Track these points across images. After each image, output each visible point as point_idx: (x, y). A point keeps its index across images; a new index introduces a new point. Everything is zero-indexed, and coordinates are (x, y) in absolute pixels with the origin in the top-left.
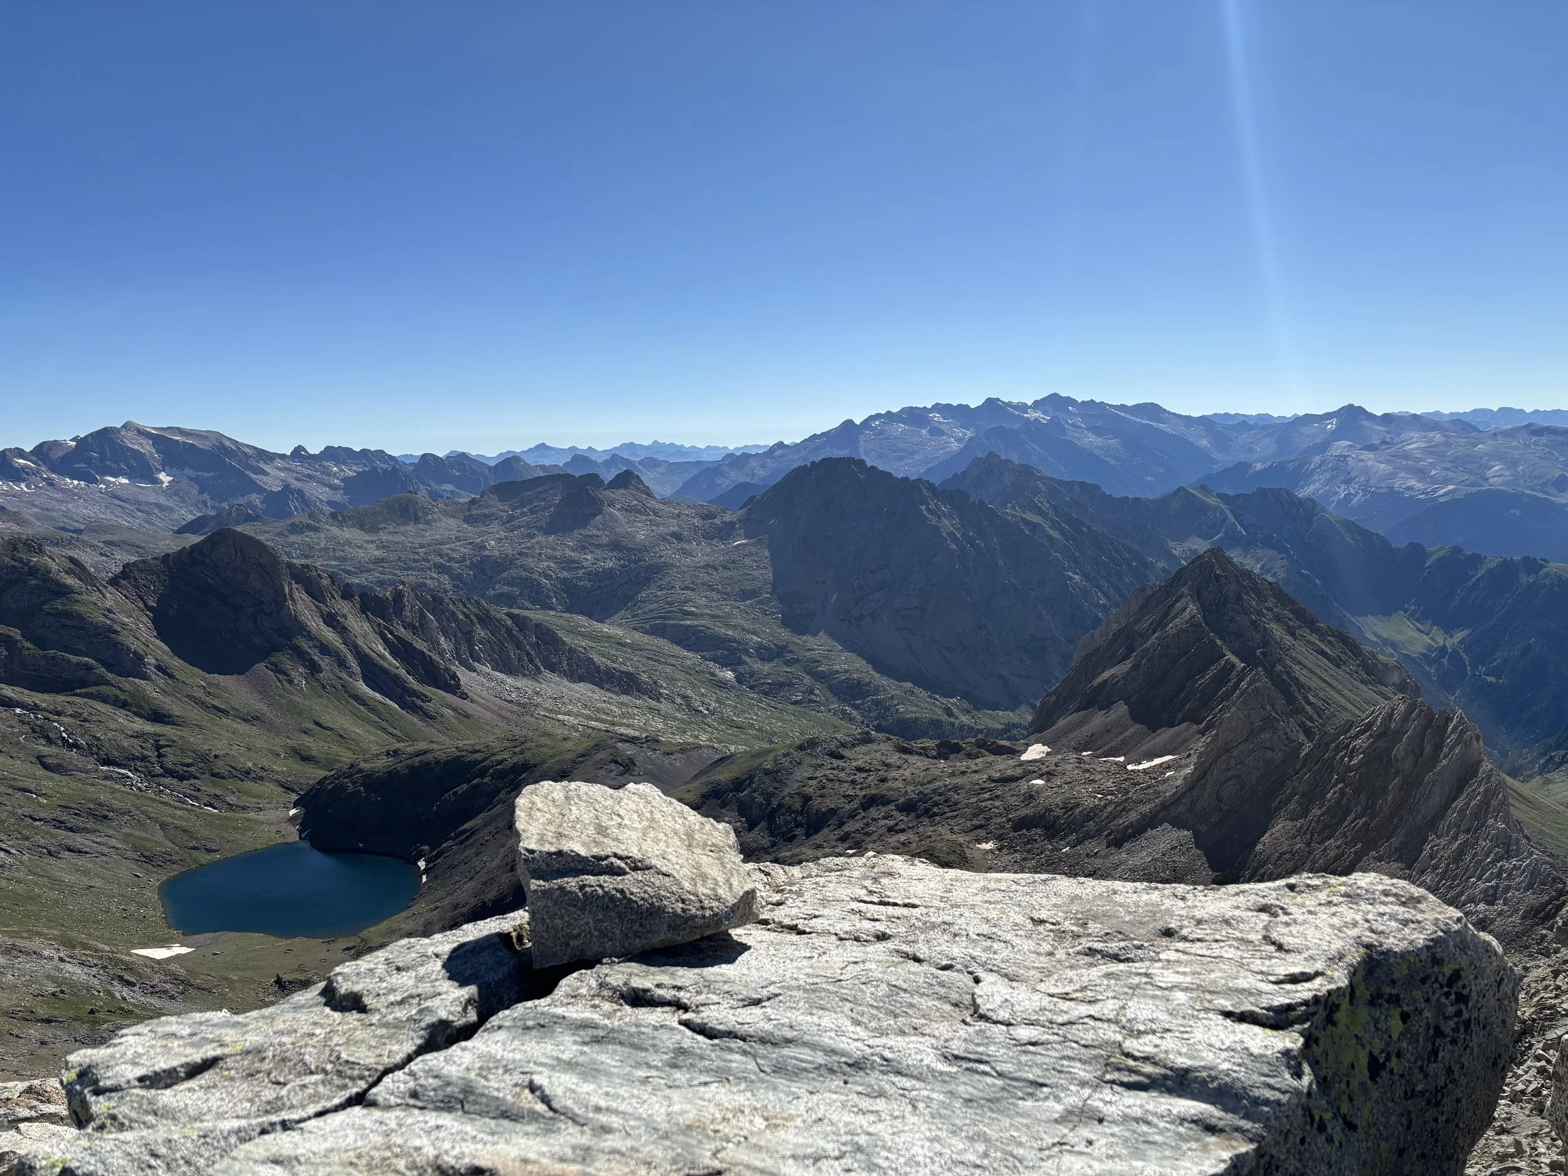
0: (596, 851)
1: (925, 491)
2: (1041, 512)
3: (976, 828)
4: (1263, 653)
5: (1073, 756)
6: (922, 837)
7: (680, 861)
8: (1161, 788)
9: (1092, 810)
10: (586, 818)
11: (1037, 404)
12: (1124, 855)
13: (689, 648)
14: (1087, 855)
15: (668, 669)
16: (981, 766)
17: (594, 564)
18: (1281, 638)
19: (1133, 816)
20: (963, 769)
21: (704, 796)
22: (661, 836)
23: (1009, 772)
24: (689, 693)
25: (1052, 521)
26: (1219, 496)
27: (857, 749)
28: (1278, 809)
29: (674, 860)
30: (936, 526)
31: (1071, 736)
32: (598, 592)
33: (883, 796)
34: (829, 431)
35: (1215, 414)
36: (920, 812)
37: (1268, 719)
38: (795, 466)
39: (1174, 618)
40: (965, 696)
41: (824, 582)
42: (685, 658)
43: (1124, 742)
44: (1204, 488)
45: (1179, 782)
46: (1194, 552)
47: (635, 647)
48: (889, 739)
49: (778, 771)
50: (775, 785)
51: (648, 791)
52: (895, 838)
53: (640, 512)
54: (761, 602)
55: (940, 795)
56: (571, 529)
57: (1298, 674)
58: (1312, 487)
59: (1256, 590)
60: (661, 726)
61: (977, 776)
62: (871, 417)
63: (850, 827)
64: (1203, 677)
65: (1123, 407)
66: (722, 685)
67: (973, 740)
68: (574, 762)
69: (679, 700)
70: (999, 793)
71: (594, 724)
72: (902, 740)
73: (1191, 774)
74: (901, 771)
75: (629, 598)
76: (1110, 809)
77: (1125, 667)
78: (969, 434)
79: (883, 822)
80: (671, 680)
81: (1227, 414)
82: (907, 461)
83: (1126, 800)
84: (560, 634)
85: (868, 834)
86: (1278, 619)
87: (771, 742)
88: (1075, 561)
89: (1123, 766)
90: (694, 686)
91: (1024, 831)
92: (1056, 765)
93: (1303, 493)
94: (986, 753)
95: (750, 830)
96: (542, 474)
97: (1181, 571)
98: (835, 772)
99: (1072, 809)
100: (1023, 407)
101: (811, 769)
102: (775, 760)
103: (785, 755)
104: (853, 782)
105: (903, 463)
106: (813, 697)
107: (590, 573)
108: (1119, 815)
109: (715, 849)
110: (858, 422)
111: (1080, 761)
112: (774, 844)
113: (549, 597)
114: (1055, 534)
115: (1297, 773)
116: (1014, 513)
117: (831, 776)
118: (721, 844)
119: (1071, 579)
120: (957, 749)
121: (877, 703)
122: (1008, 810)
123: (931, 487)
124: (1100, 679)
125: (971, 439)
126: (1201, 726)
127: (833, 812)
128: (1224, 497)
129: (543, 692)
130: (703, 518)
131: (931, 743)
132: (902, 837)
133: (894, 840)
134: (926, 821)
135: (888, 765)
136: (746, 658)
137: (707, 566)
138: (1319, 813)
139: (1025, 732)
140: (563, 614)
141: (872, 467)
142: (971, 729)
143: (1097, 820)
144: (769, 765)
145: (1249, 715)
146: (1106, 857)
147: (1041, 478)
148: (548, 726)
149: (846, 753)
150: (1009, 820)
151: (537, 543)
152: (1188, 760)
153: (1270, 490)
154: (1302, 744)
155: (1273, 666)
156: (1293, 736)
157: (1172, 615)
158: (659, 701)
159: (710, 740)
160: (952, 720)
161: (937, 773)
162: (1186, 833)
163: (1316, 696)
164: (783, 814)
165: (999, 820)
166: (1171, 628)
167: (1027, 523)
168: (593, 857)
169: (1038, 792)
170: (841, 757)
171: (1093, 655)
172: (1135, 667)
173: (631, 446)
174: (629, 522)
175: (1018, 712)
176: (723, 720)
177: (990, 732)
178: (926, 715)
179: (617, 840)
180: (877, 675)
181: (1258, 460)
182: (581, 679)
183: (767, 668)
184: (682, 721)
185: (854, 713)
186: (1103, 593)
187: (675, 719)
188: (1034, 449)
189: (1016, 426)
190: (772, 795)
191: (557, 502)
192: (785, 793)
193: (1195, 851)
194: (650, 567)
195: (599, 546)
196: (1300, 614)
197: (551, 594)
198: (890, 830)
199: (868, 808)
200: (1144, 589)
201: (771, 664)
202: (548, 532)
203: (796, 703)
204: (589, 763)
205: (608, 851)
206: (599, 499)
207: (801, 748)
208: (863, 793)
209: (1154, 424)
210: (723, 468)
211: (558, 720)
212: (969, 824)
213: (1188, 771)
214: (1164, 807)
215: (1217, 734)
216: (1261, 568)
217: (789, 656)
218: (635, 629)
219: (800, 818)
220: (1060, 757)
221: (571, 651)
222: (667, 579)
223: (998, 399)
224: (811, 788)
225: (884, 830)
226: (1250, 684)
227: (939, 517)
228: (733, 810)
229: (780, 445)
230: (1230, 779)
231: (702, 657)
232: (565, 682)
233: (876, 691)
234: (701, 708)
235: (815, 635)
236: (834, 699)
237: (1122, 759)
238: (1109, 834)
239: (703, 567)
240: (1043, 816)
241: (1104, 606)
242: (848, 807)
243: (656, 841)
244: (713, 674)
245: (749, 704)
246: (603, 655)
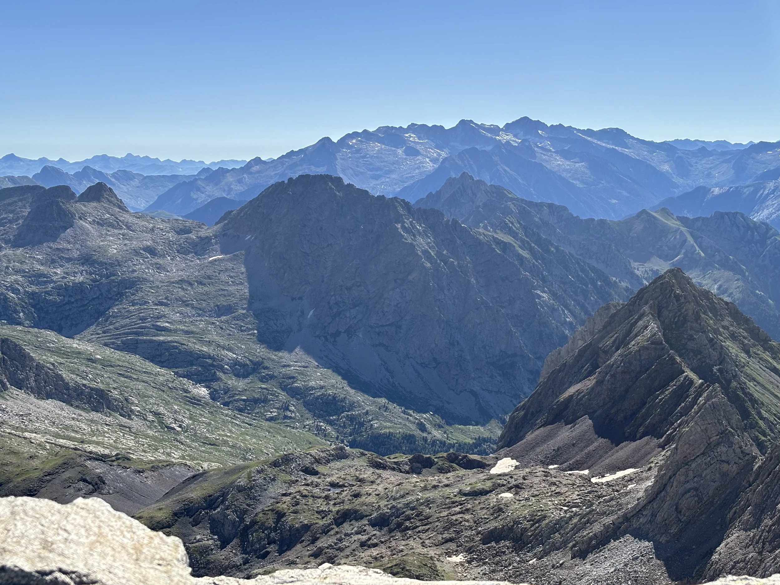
0: (41, 566)
1: (401, 211)
2: (511, 232)
3: (447, 541)
4: (720, 370)
5: (539, 470)
6: (394, 551)
7: (127, 575)
8: (623, 500)
9: (558, 522)
10: (32, 534)
11: (508, 127)
12: (588, 566)
13: (161, 364)
14: (553, 567)
15: (140, 386)
16: (452, 480)
17: (63, 278)
18: (737, 355)
19: (597, 528)
20: (435, 483)
21: (175, 514)
22: (109, 550)
23: (479, 486)
24: (162, 410)
25: (522, 241)
26: (679, 219)
27: (332, 464)
28: (733, 520)
29: (120, 574)
30: (411, 244)
31: (538, 450)
32: (67, 307)
33: (356, 511)
34: (307, 148)
35: (677, 141)
36: (392, 526)
37: (723, 433)
38: (272, 182)
39: (636, 336)
40: (437, 411)
41: (300, 298)
42: (158, 374)
43: (589, 456)
44: (665, 211)
45: (641, 494)
46: (655, 272)
47: (106, 364)
48: (363, 454)
49: (251, 488)
50: (248, 502)
51: (97, 505)
52: (368, 552)
53: (113, 226)
54: (236, 318)
55: (413, 509)
56: (40, 242)
57: (752, 391)
58: (766, 212)
59: (714, 310)
60: (131, 444)
61: (448, 490)
62: (348, 135)
63: (323, 543)
64: (663, 393)
65: (589, 132)
66: (195, 401)
67: (445, 455)
68: (41, 480)
69: (151, 417)
70: (469, 506)
71: (62, 441)
72: (375, 455)
73: (652, 487)
74: (374, 486)
75: (100, 314)
76: (575, 520)
77: (590, 382)
78: (444, 154)
79: (356, 537)
80: (142, 396)
81: (687, 141)
82: (383, 180)
83: (590, 512)
84: (27, 349)
85: (340, 550)
86: (733, 337)
87: (245, 459)
88: (544, 280)
89: (587, 479)
90: (167, 403)
91: (493, 544)
92: (524, 479)
93: (758, 217)
94: (458, 467)
95: (222, 547)
96: (11, 185)
97: (643, 291)
98: (309, 488)
99: (539, 521)
100: (495, 130)
101: (285, 486)
102: (249, 477)
103: (259, 472)
104: (327, 498)
105: (379, 182)
106: (289, 414)
107: (59, 288)
108: (583, 526)
109: (163, 563)
110: (335, 140)
111: (547, 474)
112: (246, 562)
113: (16, 312)
114: (525, 254)
115: (750, 485)
116: (486, 233)
117: (305, 493)
118: (170, 558)
119: (539, 297)
120: (429, 464)
121: (352, 419)
122: (477, 523)
123: (406, 205)
124: (566, 395)
125: (445, 160)
126: (662, 440)
127: (306, 528)
128: (684, 220)
129: (8, 409)
130: (178, 233)
131: (404, 458)
132: (375, 552)
133: (366, 554)
134: (398, 535)
135: (361, 481)
136: (219, 374)
137: (182, 281)
138: (770, 523)
139: (495, 447)
140: (31, 330)
141: (349, 185)
142: (443, 443)
143: (562, 532)
144: (242, 482)
145: (706, 429)
146: (571, 568)
147: (512, 199)
148: (14, 443)
149: (320, 468)
150: (479, 533)
151: (5, 255)
152: (649, 473)
153: (727, 214)
154: (755, 458)
155: (729, 382)
156: (747, 449)
157: (634, 333)
158: (130, 418)
159: (183, 457)
160: (425, 435)
161: (410, 487)
162: (647, 543)
163: (769, 411)
164: (256, 531)
165: (469, 533)
166: (633, 346)
167: (498, 242)
168: (38, 572)
169: (506, 505)
170: (315, 473)
171: (560, 371)
172: (599, 383)
173: (104, 159)
174: (101, 236)
175: (488, 427)
176: (196, 437)
177: (461, 446)
178: (399, 430)
179: (62, 554)
180: (352, 391)
181: (717, 185)
182: (49, 396)
183: (241, 384)
184: (154, 438)
185: (329, 428)
186: (570, 311)
187: (147, 436)
188: (505, 170)
189: (489, 148)
190: (245, 512)
191: (26, 214)
192: (258, 510)
193: (655, 561)
194: (123, 281)
195: (69, 260)
196: (754, 333)
197: (18, 308)
198: (363, 544)
199: (342, 523)
200: (608, 308)
201: (247, 381)
202: (15, 244)
203: (271, 419)
204: (57, 481)
205: (54, 567)
206: (70, 212)
207: (275, 464)
208: (337, 508)
209: (619, 149)
210: (199, 183)
211: (25, 438)
212: (440, 537)
213: (649, 483)
214: (626, 518)
215: (676, 448)
216: (718, 289)
217: (264, 372)
218: (106, 345)
219: (273, 534)
220: (528, 470)
221: (39, 367)
222: (140, 294)
223: (471, 121)
224: (285, 505)
225: (357, 545)
226: (707, 399)
227: (414, 235)
228: (205, 528)
229: (257, 160)
230: (689, 491)
231: (176, 373)
232: (32, 398)
233: (352, 406)
234: (173, 425)
235: (291, 351)
236: (309, 415)
237: (586, 472)
238: (574, 546)
239: (177, 282)
240: (511, 529)
241: (571, 323)
242: (321, 523)
243: (103, 555)
244: (186, 391)
245: (223, 421)
246: (73, 372)
